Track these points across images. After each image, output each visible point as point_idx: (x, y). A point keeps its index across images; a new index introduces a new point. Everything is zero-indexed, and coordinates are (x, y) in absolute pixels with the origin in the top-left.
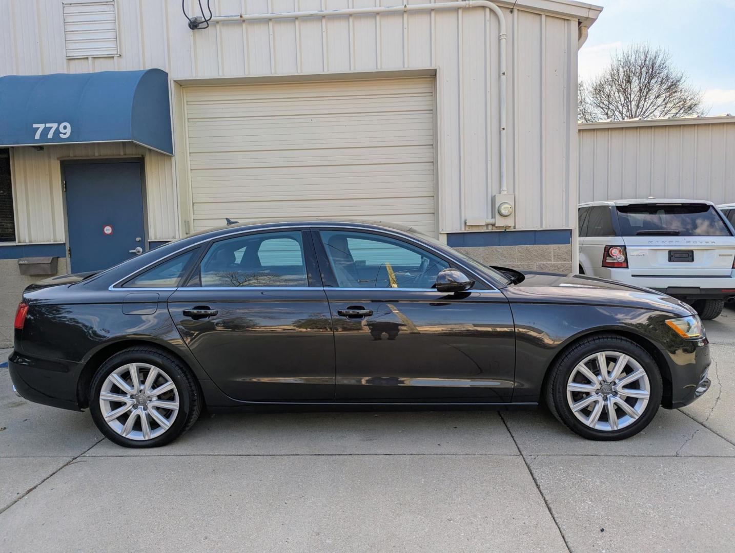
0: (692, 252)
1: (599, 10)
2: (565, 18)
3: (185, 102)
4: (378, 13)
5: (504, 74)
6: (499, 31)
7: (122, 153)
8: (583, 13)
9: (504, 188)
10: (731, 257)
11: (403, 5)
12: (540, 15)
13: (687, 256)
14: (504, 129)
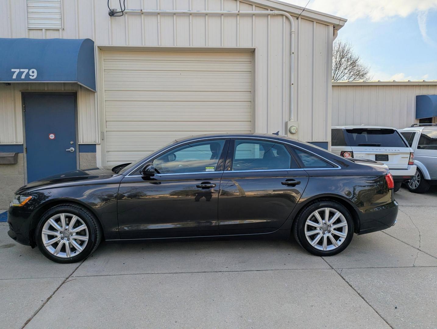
0: (387, 155)
1: (345, 21)
2: (326, 24)
3: (103, 60)
4: (222, 14)
5: (293, 53)
6: (291, 29)
7: (63, 89)
8: (337, 22)
9: (292, 117)
10: (407, 159)
11: (237, 10)
12: (313, 21)
13: (385, 158)
14: (293, 84)
